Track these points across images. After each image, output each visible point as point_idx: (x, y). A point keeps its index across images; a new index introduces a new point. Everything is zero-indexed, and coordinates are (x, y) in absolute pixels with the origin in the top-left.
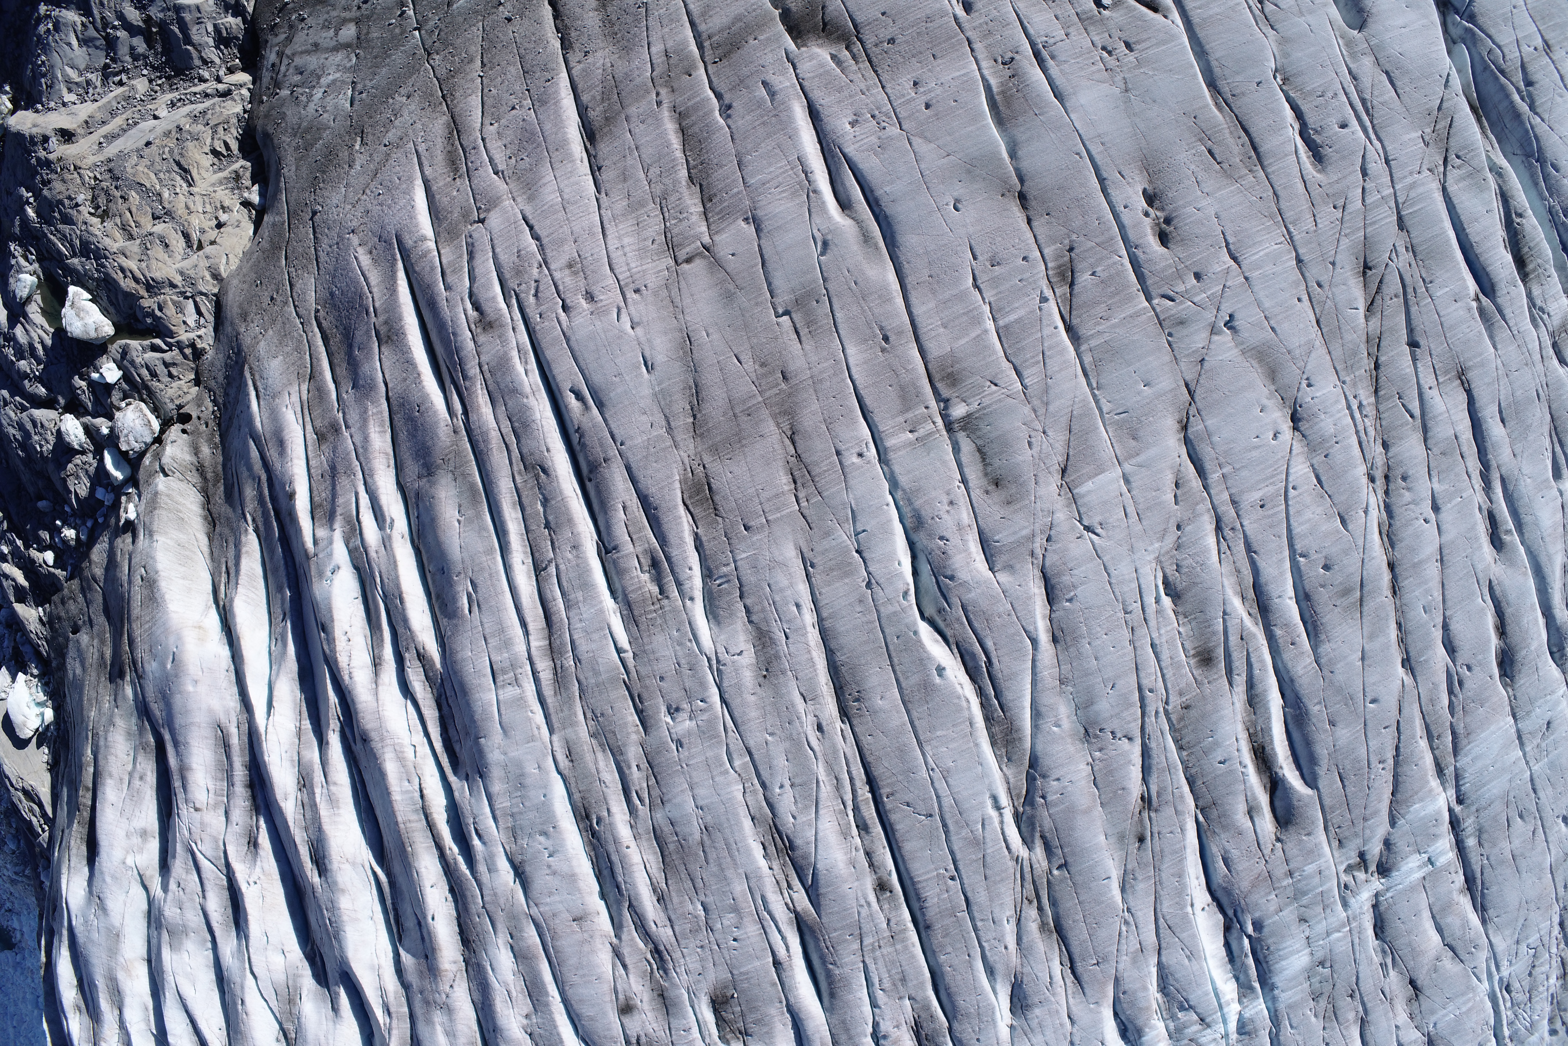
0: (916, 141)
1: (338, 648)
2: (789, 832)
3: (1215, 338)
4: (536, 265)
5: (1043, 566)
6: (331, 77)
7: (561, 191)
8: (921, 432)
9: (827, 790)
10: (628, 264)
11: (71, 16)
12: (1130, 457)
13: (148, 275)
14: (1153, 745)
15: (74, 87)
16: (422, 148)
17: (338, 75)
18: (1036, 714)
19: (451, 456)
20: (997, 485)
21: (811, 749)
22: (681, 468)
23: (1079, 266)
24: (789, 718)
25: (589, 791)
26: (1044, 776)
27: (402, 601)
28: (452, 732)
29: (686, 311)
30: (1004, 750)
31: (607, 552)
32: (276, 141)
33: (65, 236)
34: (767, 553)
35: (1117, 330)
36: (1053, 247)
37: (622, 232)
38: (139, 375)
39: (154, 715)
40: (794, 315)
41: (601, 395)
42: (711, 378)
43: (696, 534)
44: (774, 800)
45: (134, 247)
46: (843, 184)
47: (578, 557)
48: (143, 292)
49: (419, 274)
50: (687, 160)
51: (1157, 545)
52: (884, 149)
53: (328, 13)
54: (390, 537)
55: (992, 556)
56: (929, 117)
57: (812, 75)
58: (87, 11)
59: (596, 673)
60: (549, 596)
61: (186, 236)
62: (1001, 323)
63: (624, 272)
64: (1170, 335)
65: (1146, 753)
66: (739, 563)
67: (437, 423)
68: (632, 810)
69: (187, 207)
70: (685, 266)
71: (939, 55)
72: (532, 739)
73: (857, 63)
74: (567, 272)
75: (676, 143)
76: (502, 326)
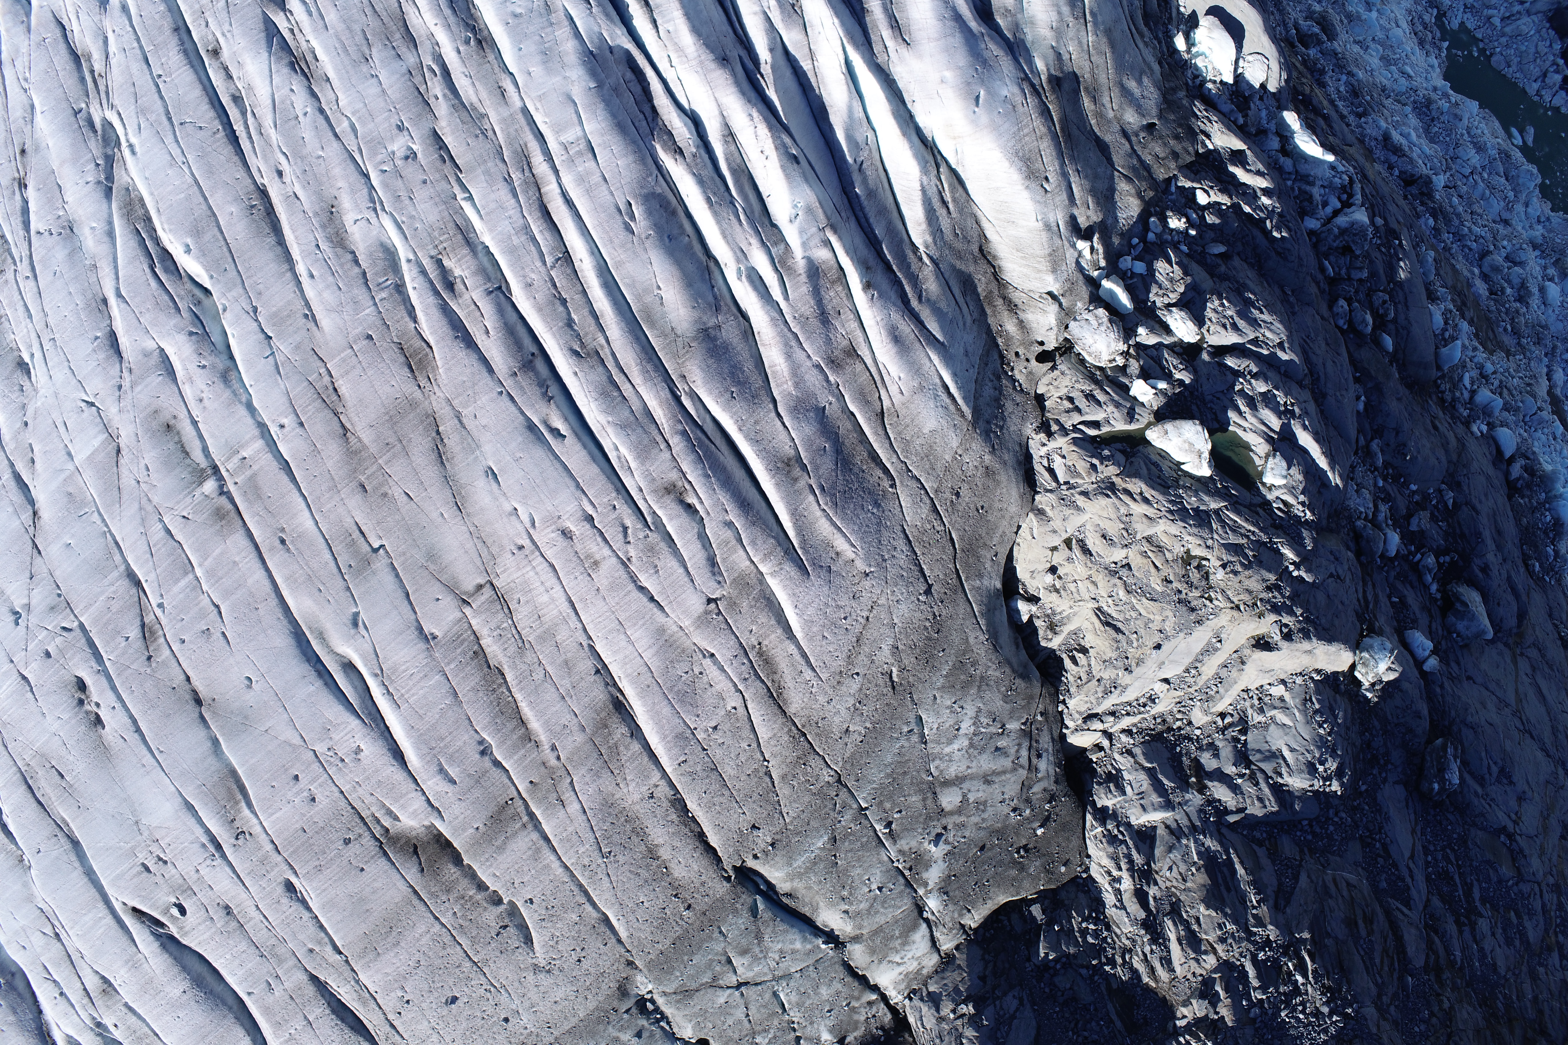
0: (297, 741)
1: (770, 141)
2: (295, 76)
3: (26, 601)
4: (634, 560)
5: (121, 363)
6: (956, 746)
7: (630, 641)
8: (236, 459)
9: (268, 121)
10: (537, 573)
11: (1297, 782)
12: (70, 477)
13: (1114, 499)
14: (22, 233)
15: (1277, 703)
16: (808, 674)
17: (947, 750)
18: (111, 234)
19: (681, 352)
20: (168, 426)
21: (284, 154)
22: (440, 381)
23: (140, 643)
24: (307, 175)
25: (480, 65)
26: (99, 182)
27: (708, 200)
28: (638, 89)
29: (468, 535)
30: (132, 196)
31: (500, 288)
32: (1008, 670)
33: (1233, 531)
34: (346, 317)
35: (99, 590)
36: (163, 657)
37: (552, 606)
38: (1108, 393)
39: (997, 43)
40: (369, 549)
41: (532, 437)
42: (430, 472)
43: (415, 322)
44: (310, 101)
45: (1142, 529)
46: (355, 688)
47: (524, 277)
48: (1117, 481)
49: (769, 535)
50: (510, 692)
51: (39, 404)
52: (325, 728)
53: (983, 820)
54: (738, 261)
55: (163, 362)
56: (291, 767)
57: (410, 796)
58: (1278, 790)
59: (487, 172)
60: (547, 235)
61: (1087, 551)
62: (191, 576)
63: (538, 565)
64: (59, 595)
65: (26, 225)
66: (371, 303)
67: (706, 383)
68: (439, 59)
69: (1094, 583)
70: (481, 580)
71: (300, 832)
72: (540, 98)
73: (373, 815)
74: (597, 557)
75: (524, 706)
76: (655, 491)
